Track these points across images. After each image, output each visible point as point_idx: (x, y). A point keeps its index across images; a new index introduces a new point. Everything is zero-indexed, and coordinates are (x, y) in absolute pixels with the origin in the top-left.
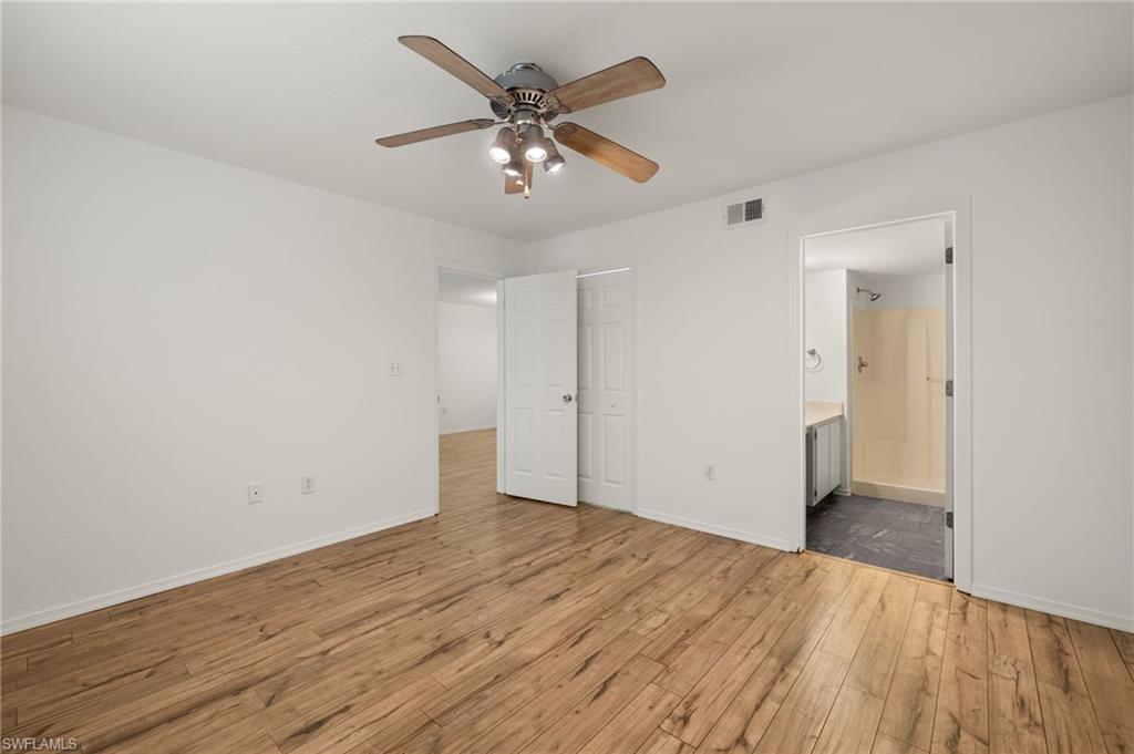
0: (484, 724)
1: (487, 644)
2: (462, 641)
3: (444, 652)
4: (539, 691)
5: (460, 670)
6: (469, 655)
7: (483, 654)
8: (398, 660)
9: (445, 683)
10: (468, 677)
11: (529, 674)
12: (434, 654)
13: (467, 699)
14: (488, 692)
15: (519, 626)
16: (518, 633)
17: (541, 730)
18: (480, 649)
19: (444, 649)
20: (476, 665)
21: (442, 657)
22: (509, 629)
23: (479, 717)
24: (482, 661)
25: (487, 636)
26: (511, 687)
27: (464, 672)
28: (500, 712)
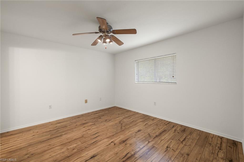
0: (115, 130)
1: (115, 142)
2: (120, 143)
3: (124, 141)
4: (107, 134)
5: (120, 137)
6: (118, 140)
7: (116, 140)
8: (132, 140)
9: (122, 135)
10: (118, 136)
11: (108, 136)
12: (126, 140)
13: (118, 133)
14: (115, 134)
15: (107, 146)
16: (108, 144)
17: (108, 129)
18: (116, 141)
19: (124, 142)
20: (117, 138)
21: (124, 140)
22: (109, 146)
23: (116, 131)
24: (116, 139)
25: (115, 144)
26: (110, 134)
27: (119, 137)
28: (113, 131)
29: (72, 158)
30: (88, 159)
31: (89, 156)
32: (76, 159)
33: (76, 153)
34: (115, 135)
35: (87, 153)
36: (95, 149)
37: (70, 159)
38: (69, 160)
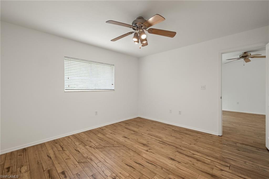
29: (182, 175)
30: (177, 162)
31: (173, 162)
32: (182, 170)
33: (174, 174)
34: (132, 149)
35: (170, 165)
36: (161, 160)
37: (185, 175)
38: (187, 176)
